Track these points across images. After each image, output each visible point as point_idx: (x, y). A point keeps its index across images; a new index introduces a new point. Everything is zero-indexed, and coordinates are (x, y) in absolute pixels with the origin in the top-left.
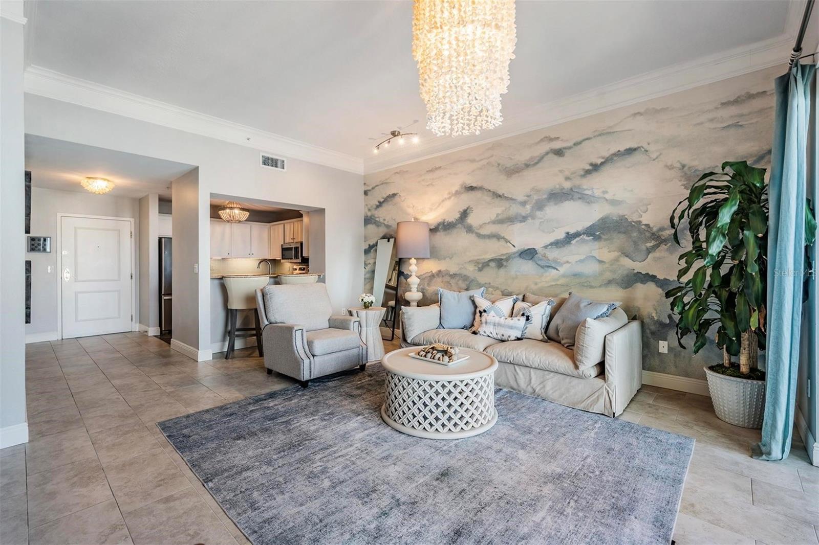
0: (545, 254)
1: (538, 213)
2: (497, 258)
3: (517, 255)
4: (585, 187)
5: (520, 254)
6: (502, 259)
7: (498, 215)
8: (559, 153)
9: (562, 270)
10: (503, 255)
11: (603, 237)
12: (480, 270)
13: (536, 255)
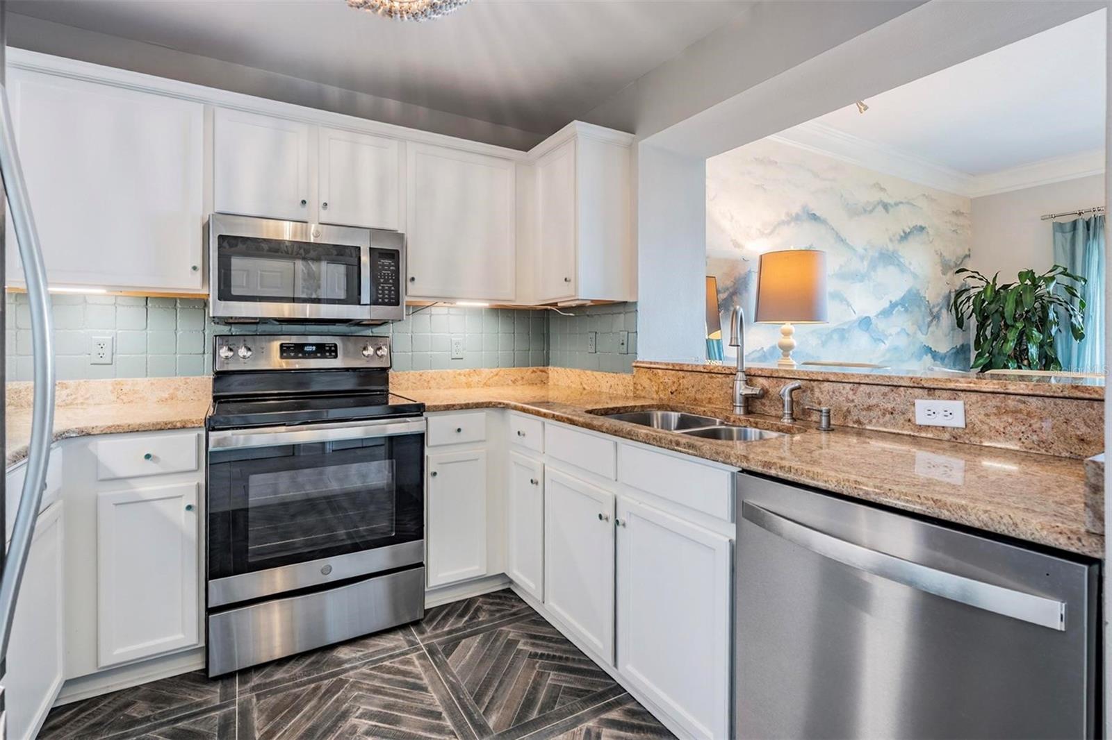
0: (877, 324)
1: (872, 273)
2: (839, 327)
3: (857, 324)
4: (900, 254)
5: (859, 324)
6: (844, 329)
7: (841, 266)
8: (886, 207)
9: (888, 343)
10: (845, 323)
11: (910, 309)
12: (824, 344)
13: (871, 326)
